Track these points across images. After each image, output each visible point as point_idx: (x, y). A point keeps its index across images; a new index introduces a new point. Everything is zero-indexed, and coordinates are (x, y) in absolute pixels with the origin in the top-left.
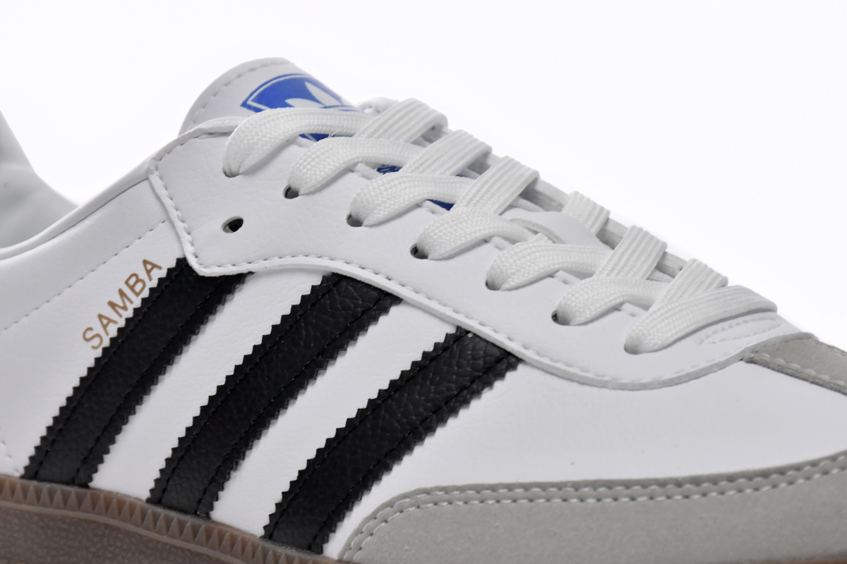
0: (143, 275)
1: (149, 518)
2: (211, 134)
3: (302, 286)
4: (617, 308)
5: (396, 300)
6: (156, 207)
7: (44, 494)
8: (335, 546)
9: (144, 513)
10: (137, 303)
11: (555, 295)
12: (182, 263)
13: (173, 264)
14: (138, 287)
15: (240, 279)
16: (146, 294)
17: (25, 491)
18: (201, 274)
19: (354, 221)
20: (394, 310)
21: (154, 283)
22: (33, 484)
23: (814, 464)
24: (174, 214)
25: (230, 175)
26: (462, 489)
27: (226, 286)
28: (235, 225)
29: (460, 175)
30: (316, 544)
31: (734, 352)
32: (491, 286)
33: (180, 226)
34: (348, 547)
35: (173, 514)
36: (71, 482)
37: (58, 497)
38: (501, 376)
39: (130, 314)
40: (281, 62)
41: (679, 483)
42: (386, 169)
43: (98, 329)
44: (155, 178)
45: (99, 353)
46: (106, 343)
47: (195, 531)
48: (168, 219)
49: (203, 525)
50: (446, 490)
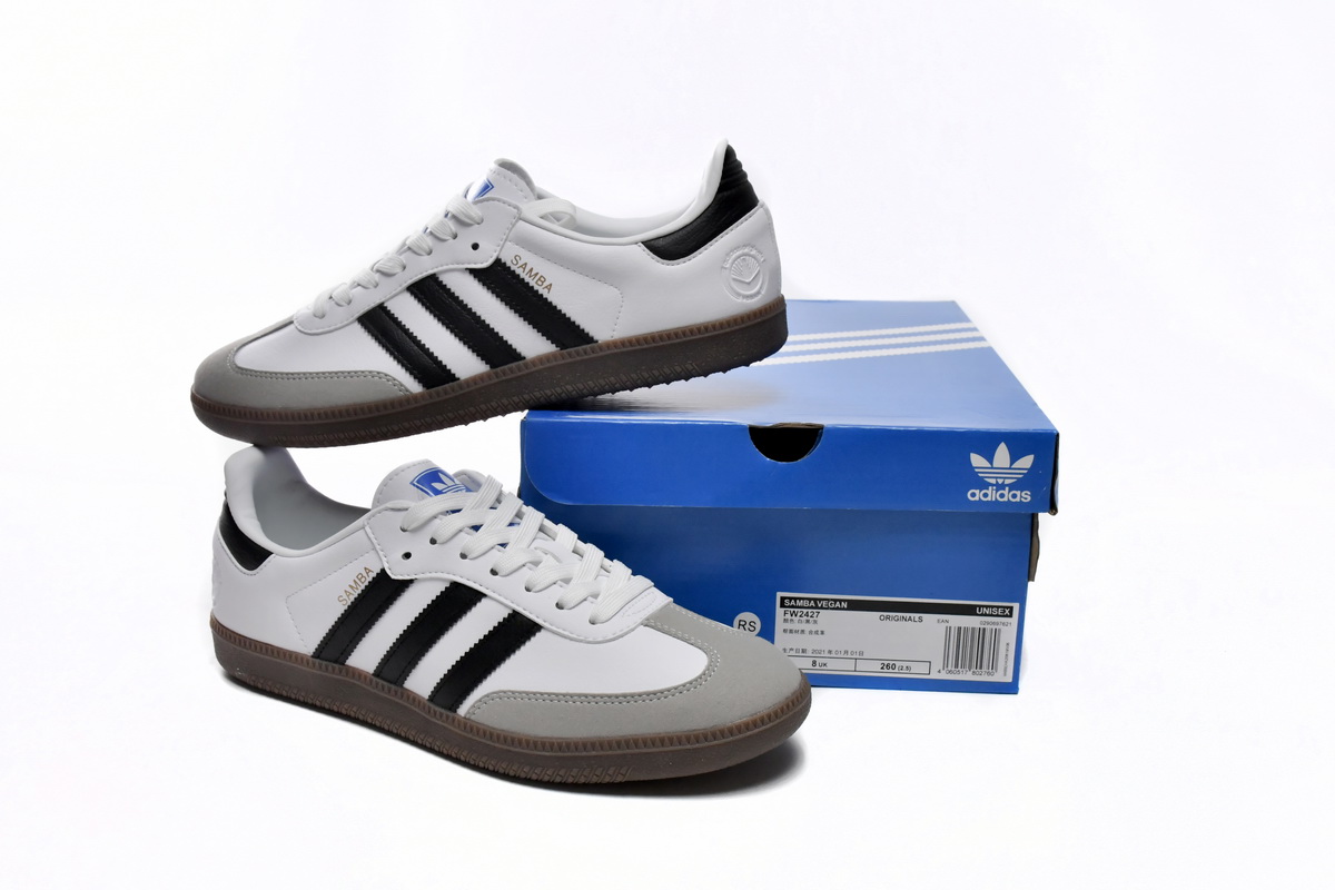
0: (365, 574)
1: (374, 683)
2: (393, 509)
3: (441, 587)
4: (585, 600)
5: (485, 595)
6: (369, 542)
7: (323, 667)
8: (463, 710)
9: (371, 681)
10: (363, 587)
11: (557, 593)
12: (383, 570)
13: (379, 571)
14: (363, 580)
15: (411, 581)
16: (367, 583)
17: (314, 664)
18: (393, 577)
19: (463, 556)
20: (483, 600)
21: (370, 579)
22: (317, 661)
23: (676, 688)
24: (378, 547)
25: (404, 530)
26: (520, 693)
27: (405, 584)
28: (407, 556)
29: (511, 524)
30: (454, 707)
31: (639, 621)
32: (528, 590)
33: (381, 553)
34: (468, 712)
35: (385, 683)
36: (336, 662)
37: (330, 668)
38: (534, 634)
39: (360, 592)
40: (428, 462)
41: (617, 696)
42: (476, 528)
43: (345, 597)
44: (367, 529)
45: (346, 607)
46: (349, 603)
47: (396, 692)
48: (374, 549)
49: (400, 690)
50: (513, 692)
